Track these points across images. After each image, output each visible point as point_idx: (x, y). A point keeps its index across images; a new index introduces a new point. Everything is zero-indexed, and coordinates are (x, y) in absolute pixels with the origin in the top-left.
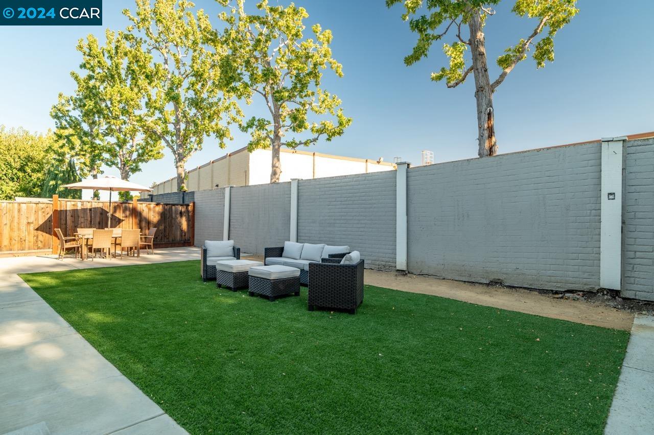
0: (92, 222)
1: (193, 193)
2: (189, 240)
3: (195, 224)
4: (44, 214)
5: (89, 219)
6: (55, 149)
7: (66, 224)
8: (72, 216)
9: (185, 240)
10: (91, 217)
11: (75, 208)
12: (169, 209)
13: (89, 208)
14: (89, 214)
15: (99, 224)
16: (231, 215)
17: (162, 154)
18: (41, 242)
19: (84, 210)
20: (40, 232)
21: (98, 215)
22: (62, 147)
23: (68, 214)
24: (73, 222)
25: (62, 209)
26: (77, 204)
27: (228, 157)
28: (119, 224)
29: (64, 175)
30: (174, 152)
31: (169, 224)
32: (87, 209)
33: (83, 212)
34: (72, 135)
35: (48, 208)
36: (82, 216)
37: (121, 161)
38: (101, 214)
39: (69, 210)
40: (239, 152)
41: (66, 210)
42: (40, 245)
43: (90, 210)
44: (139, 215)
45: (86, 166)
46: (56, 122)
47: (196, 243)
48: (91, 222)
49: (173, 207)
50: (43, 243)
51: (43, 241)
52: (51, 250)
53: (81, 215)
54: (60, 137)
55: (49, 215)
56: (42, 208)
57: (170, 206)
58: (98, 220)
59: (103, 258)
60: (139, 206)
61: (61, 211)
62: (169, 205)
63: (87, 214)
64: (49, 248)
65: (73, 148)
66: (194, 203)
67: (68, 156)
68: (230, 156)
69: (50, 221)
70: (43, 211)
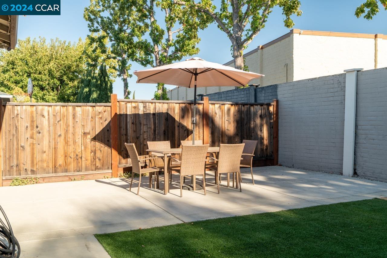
0: (157, 131)
1: (274, 88)
2: (272, 156)
3: (280, 132)
4: (101, 121)
5: (153, 127)
6: (89, 53)
7: (126, 135)
8: (133, 123)
9: (267, 155)
10: (155, 124)
11: (137, 113)
12: (247, 111)
13: (152, 113)
14: (152, 120)
15: (164, 134)
16: (359, 118)
17: (197, 49)
18: (100, 160)
19: (147, 115)
20: (98, 144)
21: (163, 121)
22: (94, 51)
23: (128, 120)
24: (134, 131)
25: (122, 113)
26: (138, 106)
27: (259, 51)
28: (188, 136)
29: (97, 81)
30: (230, 36)
31: (247, 133)
32: (150, 114)
33: (145, 117)
34: (104, 37)
35: (105, 113)
36: (145, 123)
37: (156, 59)
38: (167, 119)
39: (130, 115)
40: (277, 42)
41: (127, 115)
42: (98, 164)
43: (154, 114)
44: (210, 120)
45: (116, 70)
46: (89, 24)
47: (280, 160)
48: (155, 131)
49: (252, 108)
50: (102, 161)
51: (101, 158)
52: (110, 171)
53: (144, 121)
54: (93, 40)
55: (107, 122)
56: (100, 113)
57: (248, 106)
58: (163, 128)
59: (189, 189)
60: (211, 106)
61: (120, 115)
62: (247, 104)
63: (150, 120)
64: (108, 168)
65: (104, 52)
66: (277, 102)
67: (100, 60)
68: (262, 48)
69: (108, 130)
70: (100, 116)
